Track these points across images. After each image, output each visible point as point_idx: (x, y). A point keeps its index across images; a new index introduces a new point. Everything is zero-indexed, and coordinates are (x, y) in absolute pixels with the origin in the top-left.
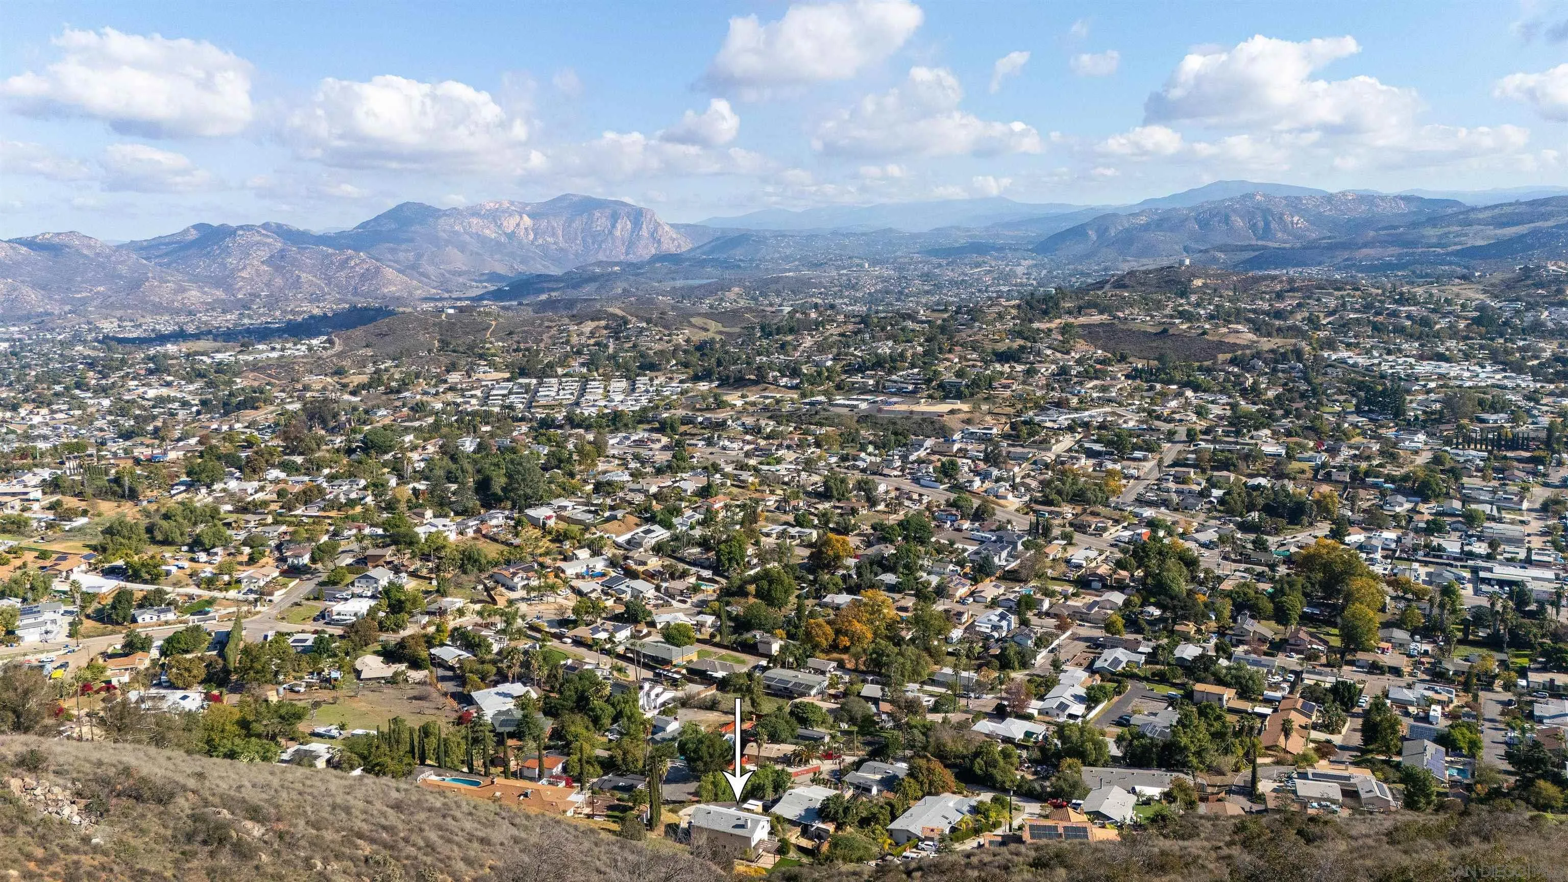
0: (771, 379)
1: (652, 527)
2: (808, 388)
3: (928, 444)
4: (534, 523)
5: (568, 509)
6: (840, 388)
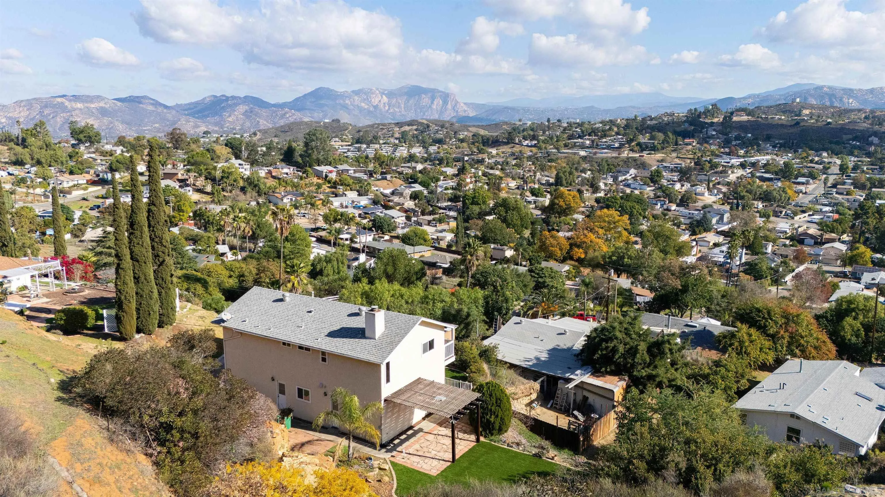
0: (517, 141)
1: (412, 185)
2: (543, 146)
3: (633, 171)
4: (318, 175)
5: (350, 172)
6: (566, 146)
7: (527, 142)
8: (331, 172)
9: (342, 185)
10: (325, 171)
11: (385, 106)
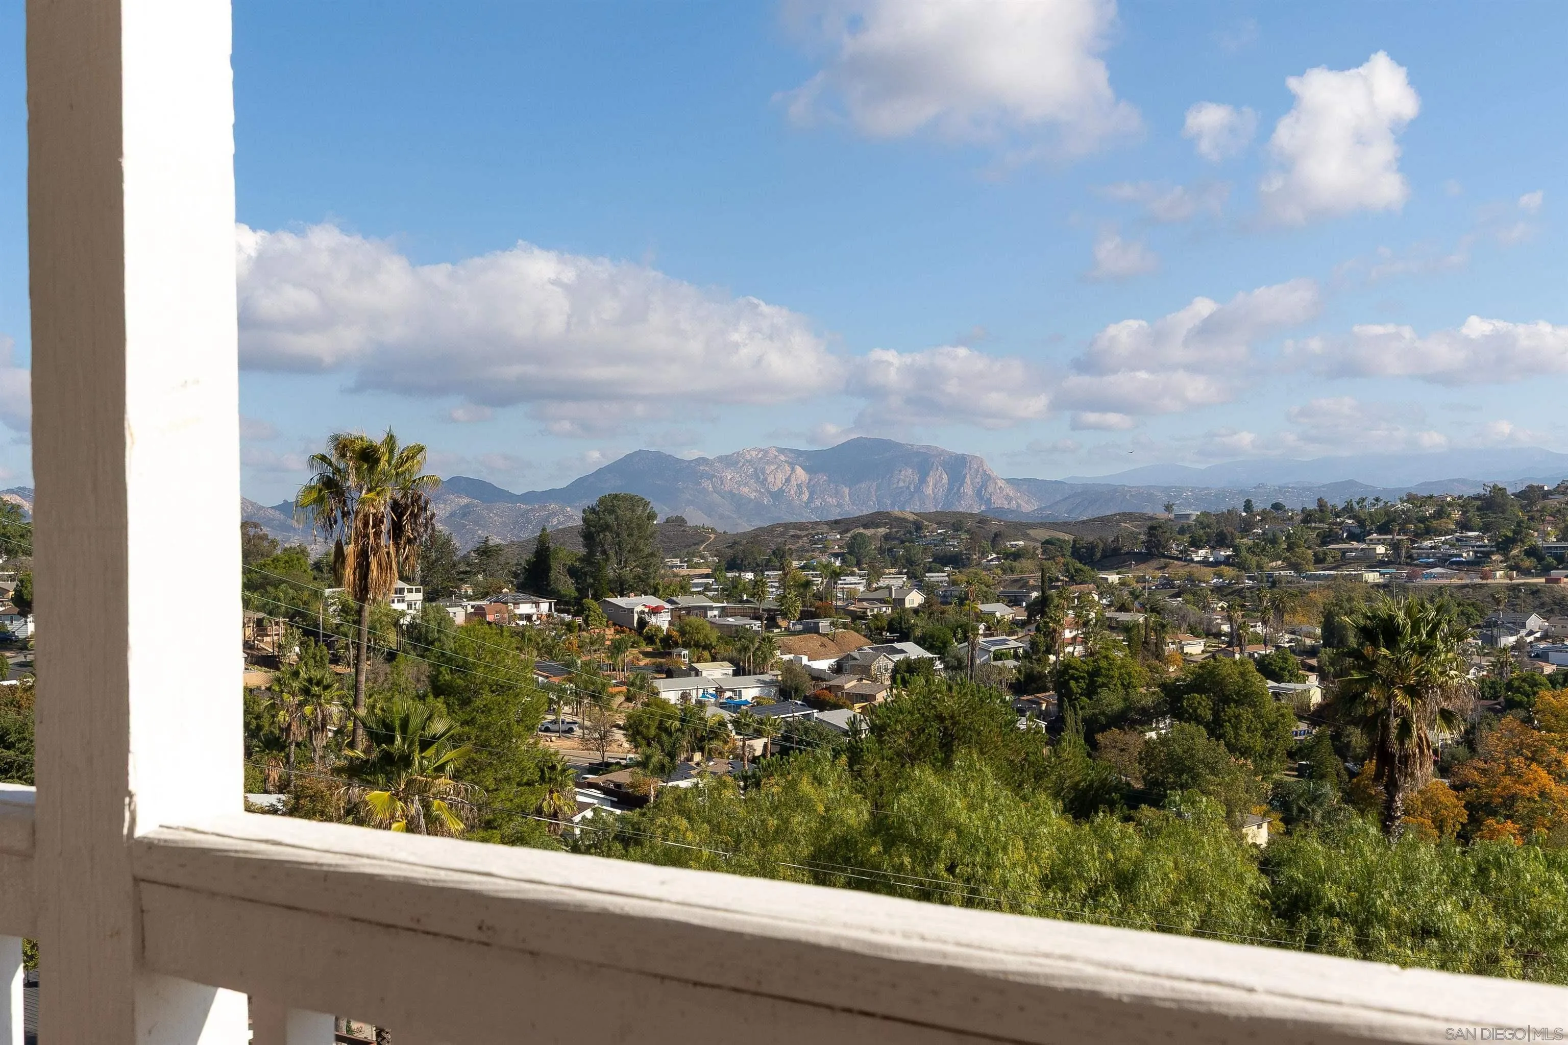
0: (1174, 550)
1: (897, 645)
2: (1253, 560)
3: (1535, 622)
4: (620, 618)
5: (710, 613)
6: (1319, 560)
7: (1202, 552)
8: (655, 611)
9: (686, 646)
10: (639, 609)
11: (801, 493)
